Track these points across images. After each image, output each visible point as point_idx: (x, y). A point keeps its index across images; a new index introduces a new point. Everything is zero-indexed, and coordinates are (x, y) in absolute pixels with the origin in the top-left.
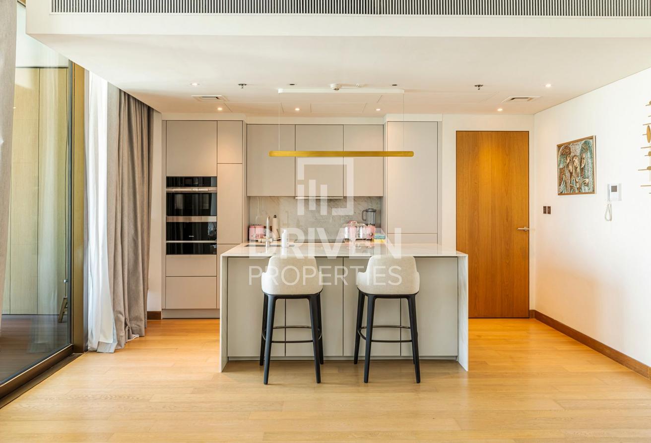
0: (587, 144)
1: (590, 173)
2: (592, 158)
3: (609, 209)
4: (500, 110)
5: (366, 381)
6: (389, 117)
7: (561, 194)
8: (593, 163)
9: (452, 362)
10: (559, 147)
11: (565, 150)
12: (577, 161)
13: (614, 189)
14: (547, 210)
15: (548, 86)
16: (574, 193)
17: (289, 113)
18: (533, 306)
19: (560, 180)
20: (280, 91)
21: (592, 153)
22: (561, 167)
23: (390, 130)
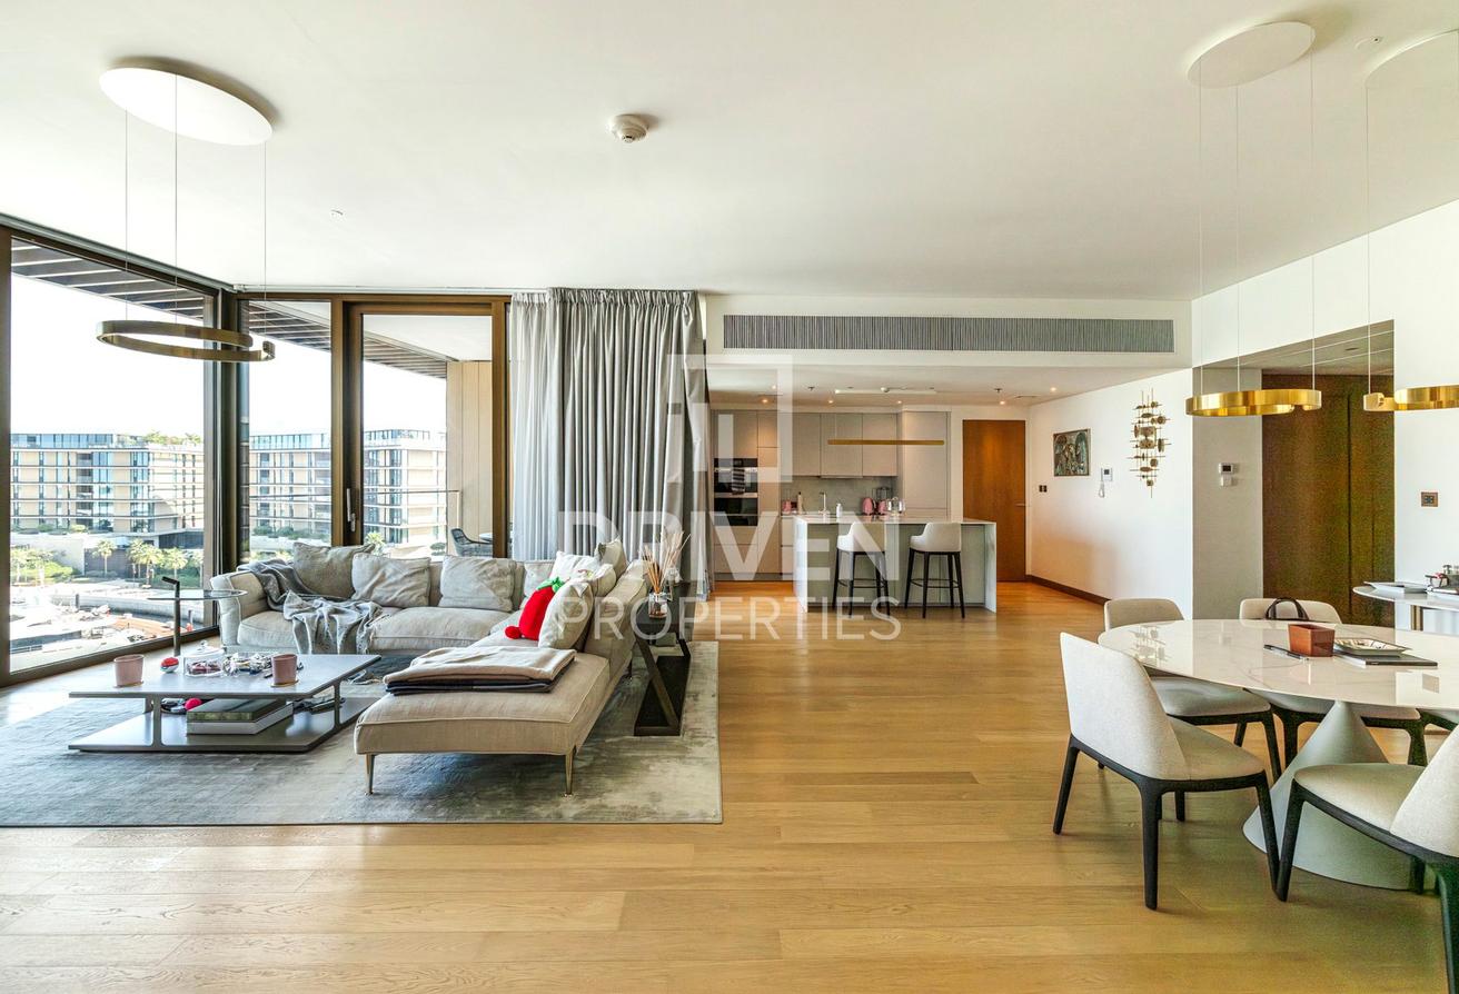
0: (1083, 436)
1: (1085, 459)
2: (1087, 446)
3: (1102, 487)
4: (1002, 403)
5: (924, 617)
6: (905, 408)
7: (1057, 475)
8: (1087, 451)
9: (981, 607)
10: (1055, 436)
11: (1060, 439)
12: (1072, 449)
13: (1107, 472)
14: (1043, 489)
15: (1053, 389)
16: (1070, 475)
17: (825, 404)
18: (1029, 571)
19: (1056, 464)
20: (837, 392)
21: (1086, 442)
22: (1058, 451)
23: (906, 420)
